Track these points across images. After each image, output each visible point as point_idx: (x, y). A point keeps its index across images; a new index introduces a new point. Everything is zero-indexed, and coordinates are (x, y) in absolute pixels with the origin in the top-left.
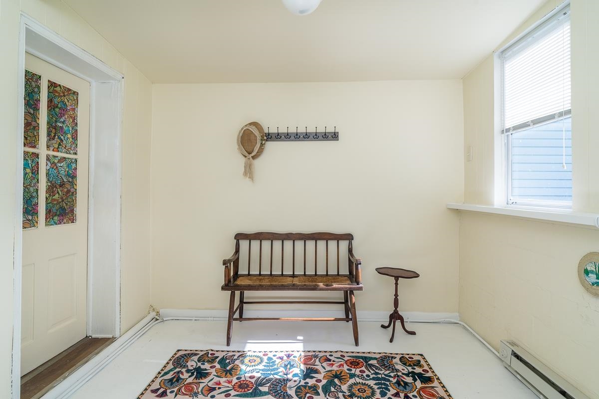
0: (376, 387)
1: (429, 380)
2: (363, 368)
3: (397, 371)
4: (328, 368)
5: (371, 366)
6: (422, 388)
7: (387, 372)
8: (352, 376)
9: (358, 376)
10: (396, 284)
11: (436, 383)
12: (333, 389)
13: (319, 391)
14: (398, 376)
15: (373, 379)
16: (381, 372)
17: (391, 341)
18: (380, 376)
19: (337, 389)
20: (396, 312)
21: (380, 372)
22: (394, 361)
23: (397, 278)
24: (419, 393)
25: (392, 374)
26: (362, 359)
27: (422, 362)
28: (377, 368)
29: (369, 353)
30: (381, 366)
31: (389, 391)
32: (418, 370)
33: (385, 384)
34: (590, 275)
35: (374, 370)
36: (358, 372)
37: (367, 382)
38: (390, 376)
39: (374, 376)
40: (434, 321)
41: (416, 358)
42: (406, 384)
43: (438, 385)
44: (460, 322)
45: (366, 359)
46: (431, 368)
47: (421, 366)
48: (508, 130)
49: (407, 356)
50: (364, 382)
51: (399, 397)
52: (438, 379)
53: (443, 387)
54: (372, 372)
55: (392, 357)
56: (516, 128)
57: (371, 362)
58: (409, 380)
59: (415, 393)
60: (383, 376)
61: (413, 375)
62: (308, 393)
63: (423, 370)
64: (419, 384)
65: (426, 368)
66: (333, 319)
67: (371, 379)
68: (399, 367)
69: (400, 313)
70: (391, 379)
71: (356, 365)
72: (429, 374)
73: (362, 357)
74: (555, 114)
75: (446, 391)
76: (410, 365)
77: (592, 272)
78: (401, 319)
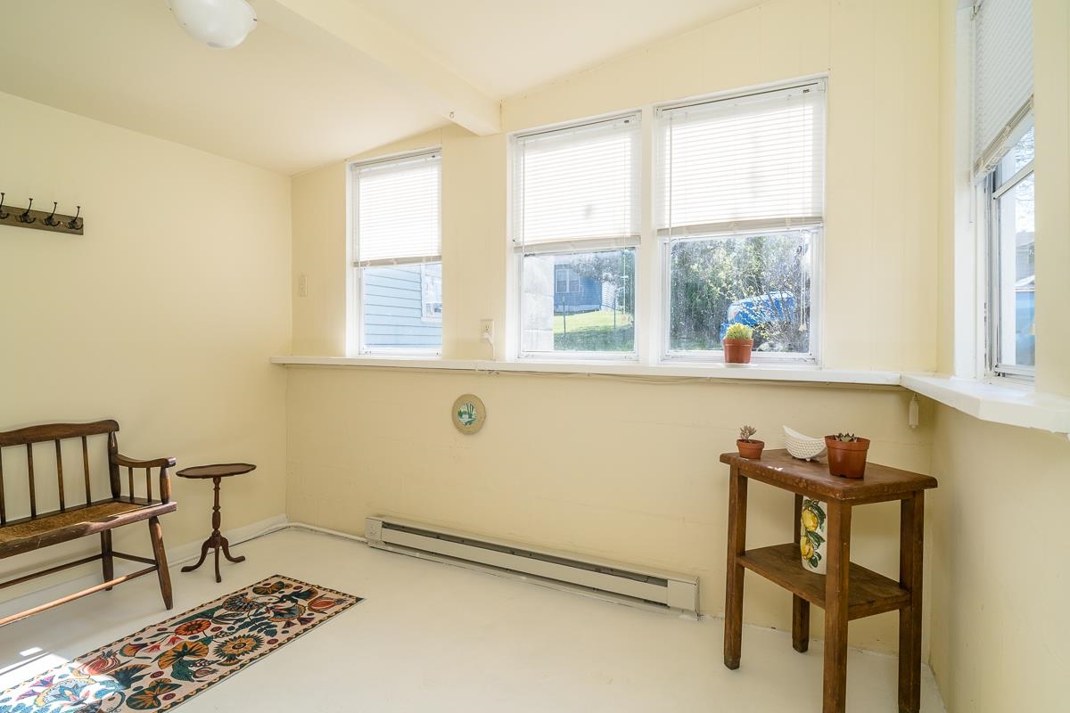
0: (255, 633)
1: (310, 594)
2: (213, 625)
3: (264, 604)
4: (155, 654)
5: (222, 617)
6: (310, 604)
7: (253, 612)
8: (207, 641)
9: (217, 636)
10: (217, 489)
11: (320, 593)
12: (194, 669)
13: (172, 683)
14: (272, 608)
15: (241, 627)
16: (245, 615)
17: (219, 580)
18: (248, 620)
19: (201, 665)
20: (216, 534)
21: (243, 617)
22: (248, 597)
23: (217, 479)
24: (310, 609)
25: (263, 610)
26: (198, 617)
27: (286, 582)
28: (233, 615)
29: (202, 606)
30: (237, 610)
31: (276, 626)
32: (288, 592)
33: (263, 624)
34: (464, 416)
35: (232, 620)
36: (209, 633)
37: (237, 635)
38: (262, 613)
39: (240, 624)
40: (256, 535)
41: (274, 581)
42: (289, 610)
43: (325, 592)
44: (290, 524)
45: (208, 615)
46: (301, 583)
47: (288, 586)
48: (364, 264)
49: (261, 585)
50: (232, 637)
51: (294, 624)
52: (319, 587)
53: (331, 591)
54: (232, 622)
55: (242, 595)
56: (374, 263)
57: (217, 614)
58: (288, 604)
59: (308, 612)
60: (252, 618)
61: (289, 598)
62: (157, 695)
63: (295, 588)
64: (301, 602)
65: (295, 585)
66: (123, 578)
67: (238, 630)
68: (262, 599)
69: (222, 535)
70: (265, 615)
71: (199, 628)
72: (305, 589)
73: (197, 616)
74: (422, 258)
75: (337, 593)
76: (274, 592)
77: (465, 413)
78: (225, 543)
